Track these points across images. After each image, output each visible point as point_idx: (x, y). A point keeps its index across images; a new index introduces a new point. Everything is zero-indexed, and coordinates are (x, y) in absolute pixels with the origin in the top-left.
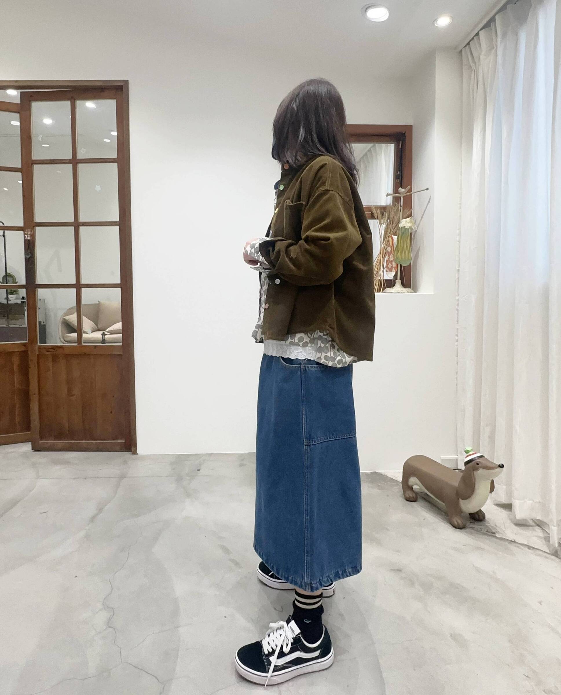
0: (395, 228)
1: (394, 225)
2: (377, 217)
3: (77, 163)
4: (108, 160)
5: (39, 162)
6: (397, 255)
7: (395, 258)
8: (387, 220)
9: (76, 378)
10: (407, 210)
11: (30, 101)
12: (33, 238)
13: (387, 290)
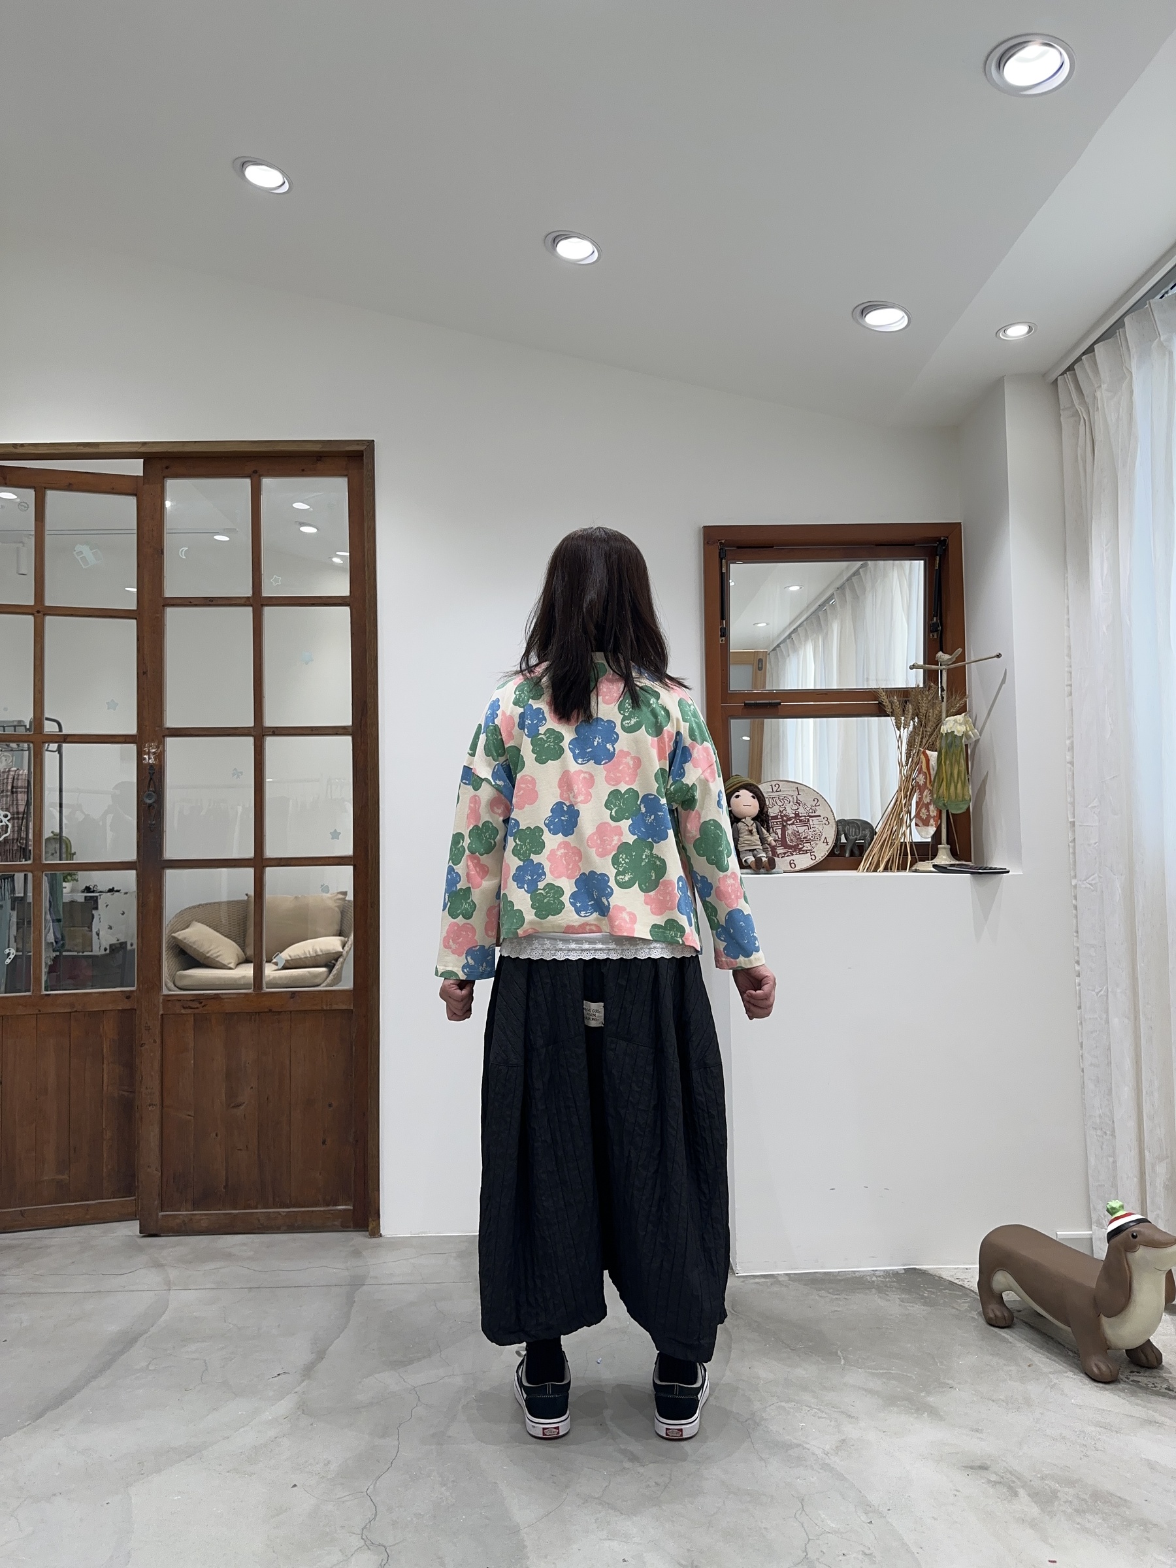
0: (931, 735)
1: (928, 729)
2: (892, 713)
3: (263, 605)
4: (331, 601)
5: (179, 602)
6: (938, 792)
7: (935, 796)
8: (913, 719)
9: (247, 1065)
10: (957, 698)
11: (164, 478)
12: (160, 761)
13: (921, 865)
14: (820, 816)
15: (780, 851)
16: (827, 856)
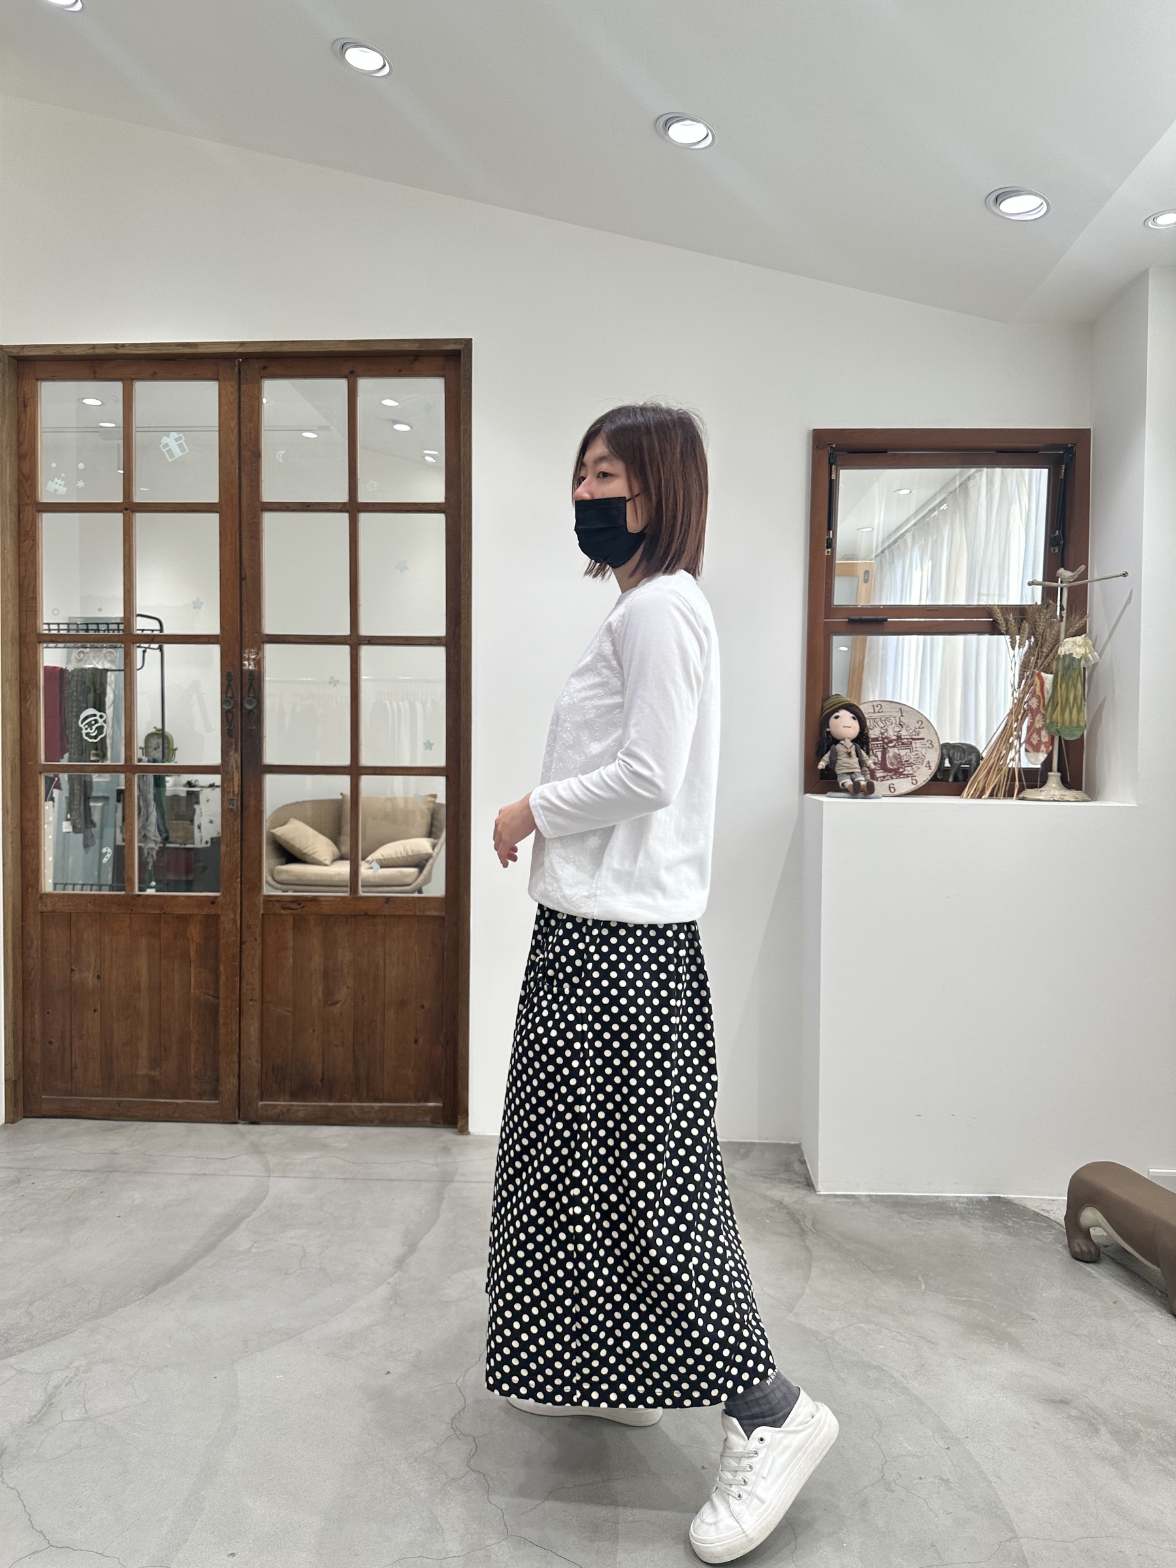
0: (1047, 656)
1: (1045, 650)
2: (1006, 631)
3: (359, 511)
4: (426, 508)
5: (276, 506)
6: (1052, 717)
7: (1048, 721)
8: (1029, 638)
9: (344, 966)
10: (1078, 618)
11: (262, 378)
12: (260, 668)
13: (1029, 793)
14: (923, 739)
15: (879, 774)
16: (930, 781)
